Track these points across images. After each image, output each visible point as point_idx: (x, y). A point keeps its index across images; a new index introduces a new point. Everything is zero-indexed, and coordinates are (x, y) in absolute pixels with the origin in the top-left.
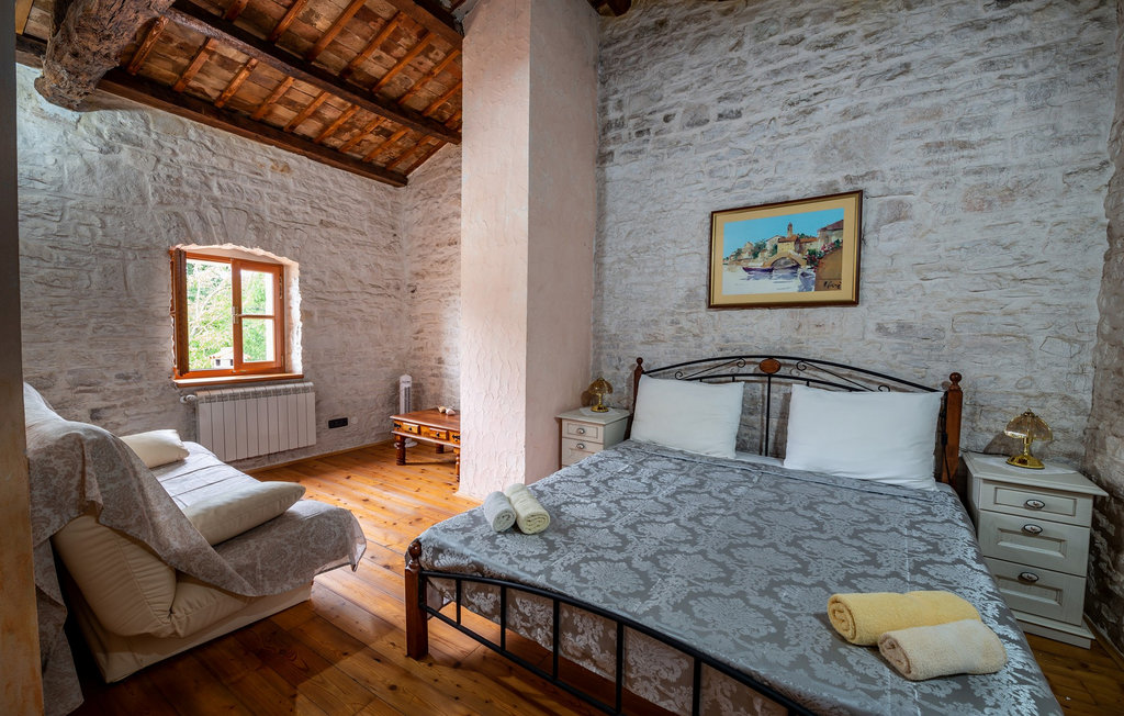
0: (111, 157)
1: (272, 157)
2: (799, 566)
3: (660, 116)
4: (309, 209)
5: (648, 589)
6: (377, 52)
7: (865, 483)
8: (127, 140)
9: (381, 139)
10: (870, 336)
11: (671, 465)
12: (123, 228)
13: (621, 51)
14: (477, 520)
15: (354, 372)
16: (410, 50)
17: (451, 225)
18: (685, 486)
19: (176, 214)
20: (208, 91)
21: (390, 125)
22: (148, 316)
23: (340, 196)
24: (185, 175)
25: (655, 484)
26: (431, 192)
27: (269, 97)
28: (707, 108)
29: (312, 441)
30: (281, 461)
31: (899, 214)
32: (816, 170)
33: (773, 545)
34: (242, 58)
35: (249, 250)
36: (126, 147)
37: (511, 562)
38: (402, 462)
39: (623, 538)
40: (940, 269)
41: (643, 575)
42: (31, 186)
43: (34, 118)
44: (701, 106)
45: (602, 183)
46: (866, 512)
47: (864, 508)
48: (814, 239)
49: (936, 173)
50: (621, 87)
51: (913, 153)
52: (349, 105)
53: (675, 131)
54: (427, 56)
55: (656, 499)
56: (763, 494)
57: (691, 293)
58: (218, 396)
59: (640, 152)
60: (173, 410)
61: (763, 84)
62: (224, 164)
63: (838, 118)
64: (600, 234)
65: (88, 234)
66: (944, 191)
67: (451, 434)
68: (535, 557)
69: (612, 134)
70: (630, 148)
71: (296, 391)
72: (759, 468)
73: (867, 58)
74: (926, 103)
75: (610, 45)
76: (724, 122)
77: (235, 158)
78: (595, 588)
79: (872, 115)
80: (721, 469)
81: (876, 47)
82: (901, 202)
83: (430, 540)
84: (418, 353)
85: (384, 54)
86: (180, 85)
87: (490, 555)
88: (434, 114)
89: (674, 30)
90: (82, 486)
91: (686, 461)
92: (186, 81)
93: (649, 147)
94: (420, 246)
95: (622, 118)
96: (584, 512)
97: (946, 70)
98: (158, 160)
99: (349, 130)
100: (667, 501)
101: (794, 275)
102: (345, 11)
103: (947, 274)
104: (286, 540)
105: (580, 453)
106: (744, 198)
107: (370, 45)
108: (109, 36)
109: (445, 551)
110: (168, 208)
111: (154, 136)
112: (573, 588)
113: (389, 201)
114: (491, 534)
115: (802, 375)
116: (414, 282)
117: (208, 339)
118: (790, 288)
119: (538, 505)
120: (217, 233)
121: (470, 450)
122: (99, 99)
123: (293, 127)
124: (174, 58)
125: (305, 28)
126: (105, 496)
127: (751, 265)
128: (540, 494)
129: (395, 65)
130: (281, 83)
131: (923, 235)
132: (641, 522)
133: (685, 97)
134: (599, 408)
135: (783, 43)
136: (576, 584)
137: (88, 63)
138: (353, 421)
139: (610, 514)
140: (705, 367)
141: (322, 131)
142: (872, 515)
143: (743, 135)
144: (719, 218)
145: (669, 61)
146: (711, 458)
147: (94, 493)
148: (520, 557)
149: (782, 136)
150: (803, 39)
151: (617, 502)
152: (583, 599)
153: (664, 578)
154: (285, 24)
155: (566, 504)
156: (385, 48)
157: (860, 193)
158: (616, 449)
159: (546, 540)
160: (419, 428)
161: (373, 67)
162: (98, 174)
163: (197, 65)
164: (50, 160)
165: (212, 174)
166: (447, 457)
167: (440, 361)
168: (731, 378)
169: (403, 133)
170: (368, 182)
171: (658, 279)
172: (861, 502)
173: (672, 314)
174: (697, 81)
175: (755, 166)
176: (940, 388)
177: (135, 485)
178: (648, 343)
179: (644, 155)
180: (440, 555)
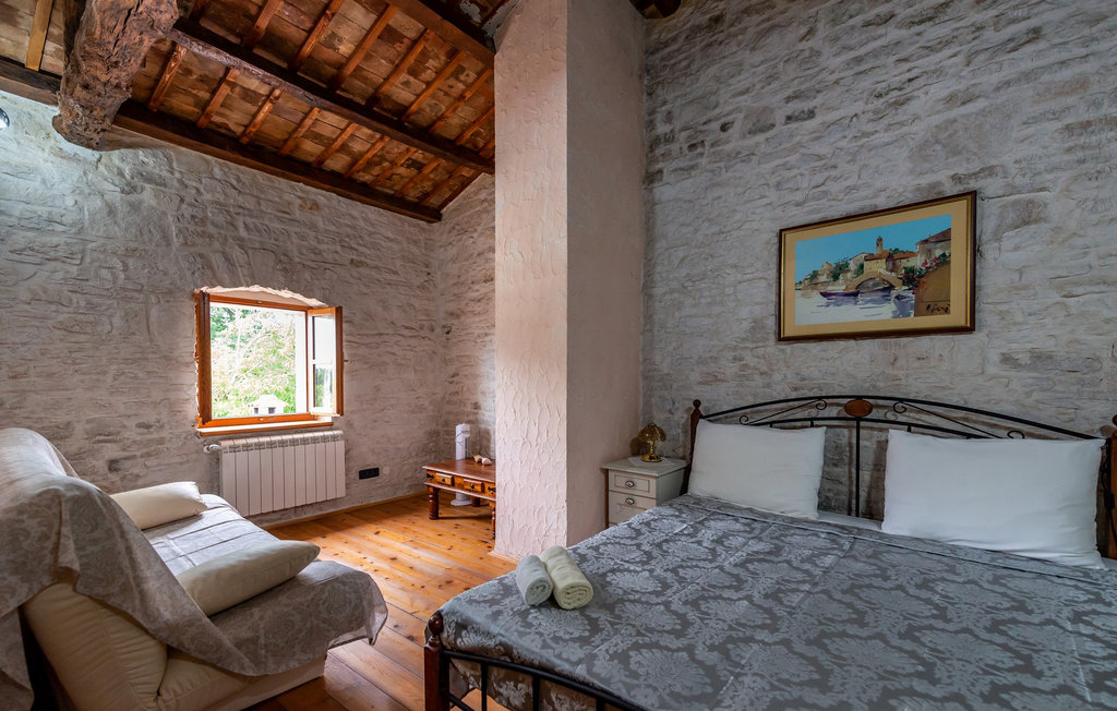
0: (133, 197)
1: (300, 194)
2: (920, 668)
3: (716, 125)
4: (339, 248)
5: (716, 693)
6: (404, 77)
7: (997, 555)
8: (149, 179)
9: (413, 172)
10: (991, 370)
11: (738, 526)
12: (146, 270)
13: (670, 56)
14: (508, 590)
15: (387, 419)
16: (439, 73)
17: (487, 260)
18: (757, 553)
19: (201, 256)
20: (232, 126)
21: (421, 156)
22: (170, 361)
23: (371, 234)
24: (210, 215)
25: (719, 549)
26: (465, 226)
27: (295, 130)
28: (772, 111)
29: (341, 493)
30: (310, 514)
31: (1028, 216)
32: (911, 172)
33: (880, 636)
34: (264, 90)
35: (276, 292)
36: (148, 186)
37: (545, 646)
38: (435, 516)
39: (682, 617)
40: (1091, 282)
41: (710, 671)
42: (50, 228)
43: (53, 158)
44: (765, 109)
45: (650, 206)
46: (1004, 595)
47: (1002, 590)
48: (912, 254)
49: (1082, 161)
50: (670, 97)
51: (1046, 138)
52: (378, 136)
53: (734, 142)
54: (457, 79)
55: (721, 568)
56: (858, 566)
57: (757, 324)
58: (243, 446)
59: (693, 168)
60: (196, 460)
61: (842, 75)
62: (250, 203)
63: (940, 106)
64: (649, 263)
65: (109, 277)
66: (1094, 184)
67: (487, 486)
68: (574, 640)
69: (659, 151)
70: (682, 165)
71: (325, 439)
72: (850, 533)
73: (978, 29)
74: (1066, 74)
75: (657, 50)
76: (793, 126)
77: (262, 196)
78: (649, 686)
79: (987, 98)
80: (801, 532)
81: (993, 12)
82: (1031, 202)
83: (454, 613)
84: (455, 398)
85: (412, 79)
86: (203, 121)
87: (521, 635)
88: (467, 143)
89: (732, 25)
90: (56, 549)
91: (756, 520)
92: (208, 116)
93: (703, 161)
94: (455, 284)
95: (672, 131)
96: (634, 582)
97: (1094, 29)
98: (182, 200)
99: (379, 163)
100: (735, 571)
101: (886, 299)
102: (369, 32)
103: (1103, 288)
104: (295, 609)
105: (630, 509)
106: (819, 211)
107: (396, 69)
108: (117, 63)
109: (469, 628)
110: (192, 250)
111: (177, 175)
112: (620, 685)
113: (422, 238)
114: (524, 608)
115: (901, 418)
116: (449, 323)
117: (247, 387)
118: (881, 314)
119: (579, 574)
120: (244, 276)
121: (507, 502)
122: (119, 137)
123: (321, 162)
124: (195, 92)
125: (328, 54)
126: (85, 560)
127: (830, 289)
128: (583, 558)
129: (424, 90)
130: (306, 115)
131: (1063, 242)
132: (705, 599)
133: (744, 100)
134: (651, 458)
135: (868, 24)
136: (624, 678)
137: (99, 95)
138: (385, 471)
139: (666, 586)
140: (776, 409)
141: (352, 165)
142: (1014, 599)
143: (818, 138)
144: (789, 236)
145: (726, 61)
146: (788, 518)
147: (70, 558)
148: (556, 639)
149: (866, 135)
150: (893, 16)
151: (674, 571)
152: (633, 700)
153: (737, 676)
154: (307, 49)
155: (613, 571)
156: (413, 72)
157: (973, 195)
158: (671, 505)
159: (588, 618)
160: (453, 479)
161: (401, 91)
162: (120, 215)
163: (219, 98)
164: (69, 202)
165: (238, 214)
166: (483, 511)
167: (477, 406)
168: (809, 423)
169: (435, 164)
170: (399, 219)
171: (717, 309)
172: (996, 580)
173: (735, 349)
174: (760, 81)
175: (833, 173)
176: (1099, 435)
177: (121, 547)
178: (707, 383)
179: (699, 171)
180: (464, 633)
